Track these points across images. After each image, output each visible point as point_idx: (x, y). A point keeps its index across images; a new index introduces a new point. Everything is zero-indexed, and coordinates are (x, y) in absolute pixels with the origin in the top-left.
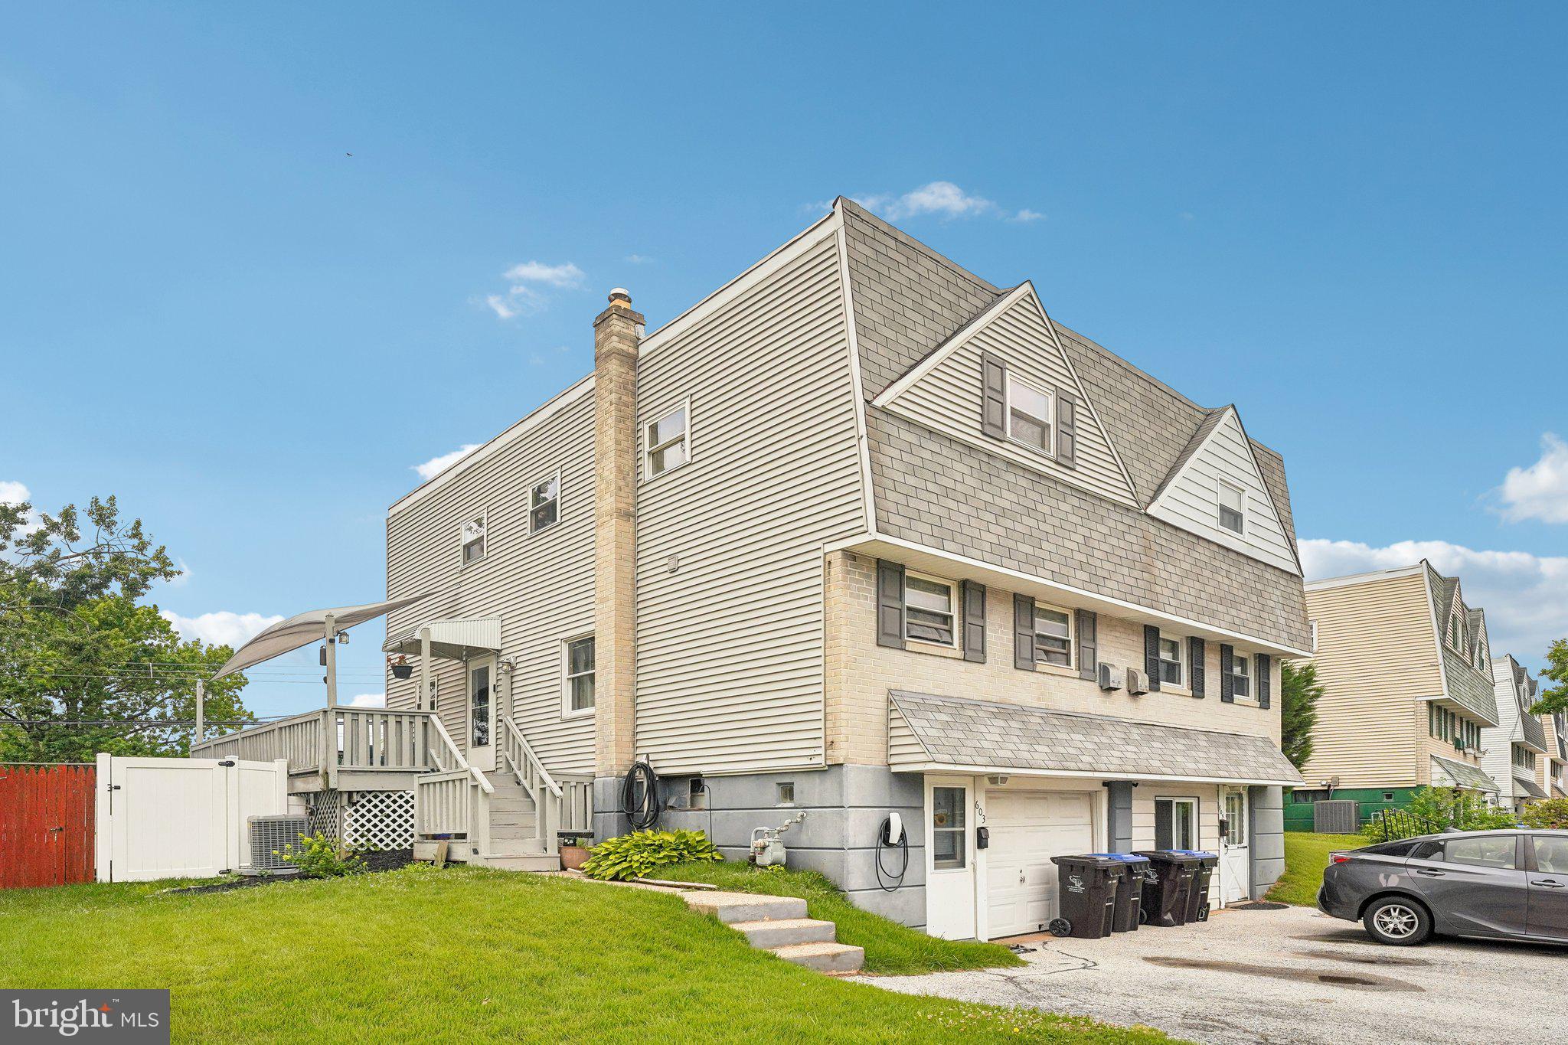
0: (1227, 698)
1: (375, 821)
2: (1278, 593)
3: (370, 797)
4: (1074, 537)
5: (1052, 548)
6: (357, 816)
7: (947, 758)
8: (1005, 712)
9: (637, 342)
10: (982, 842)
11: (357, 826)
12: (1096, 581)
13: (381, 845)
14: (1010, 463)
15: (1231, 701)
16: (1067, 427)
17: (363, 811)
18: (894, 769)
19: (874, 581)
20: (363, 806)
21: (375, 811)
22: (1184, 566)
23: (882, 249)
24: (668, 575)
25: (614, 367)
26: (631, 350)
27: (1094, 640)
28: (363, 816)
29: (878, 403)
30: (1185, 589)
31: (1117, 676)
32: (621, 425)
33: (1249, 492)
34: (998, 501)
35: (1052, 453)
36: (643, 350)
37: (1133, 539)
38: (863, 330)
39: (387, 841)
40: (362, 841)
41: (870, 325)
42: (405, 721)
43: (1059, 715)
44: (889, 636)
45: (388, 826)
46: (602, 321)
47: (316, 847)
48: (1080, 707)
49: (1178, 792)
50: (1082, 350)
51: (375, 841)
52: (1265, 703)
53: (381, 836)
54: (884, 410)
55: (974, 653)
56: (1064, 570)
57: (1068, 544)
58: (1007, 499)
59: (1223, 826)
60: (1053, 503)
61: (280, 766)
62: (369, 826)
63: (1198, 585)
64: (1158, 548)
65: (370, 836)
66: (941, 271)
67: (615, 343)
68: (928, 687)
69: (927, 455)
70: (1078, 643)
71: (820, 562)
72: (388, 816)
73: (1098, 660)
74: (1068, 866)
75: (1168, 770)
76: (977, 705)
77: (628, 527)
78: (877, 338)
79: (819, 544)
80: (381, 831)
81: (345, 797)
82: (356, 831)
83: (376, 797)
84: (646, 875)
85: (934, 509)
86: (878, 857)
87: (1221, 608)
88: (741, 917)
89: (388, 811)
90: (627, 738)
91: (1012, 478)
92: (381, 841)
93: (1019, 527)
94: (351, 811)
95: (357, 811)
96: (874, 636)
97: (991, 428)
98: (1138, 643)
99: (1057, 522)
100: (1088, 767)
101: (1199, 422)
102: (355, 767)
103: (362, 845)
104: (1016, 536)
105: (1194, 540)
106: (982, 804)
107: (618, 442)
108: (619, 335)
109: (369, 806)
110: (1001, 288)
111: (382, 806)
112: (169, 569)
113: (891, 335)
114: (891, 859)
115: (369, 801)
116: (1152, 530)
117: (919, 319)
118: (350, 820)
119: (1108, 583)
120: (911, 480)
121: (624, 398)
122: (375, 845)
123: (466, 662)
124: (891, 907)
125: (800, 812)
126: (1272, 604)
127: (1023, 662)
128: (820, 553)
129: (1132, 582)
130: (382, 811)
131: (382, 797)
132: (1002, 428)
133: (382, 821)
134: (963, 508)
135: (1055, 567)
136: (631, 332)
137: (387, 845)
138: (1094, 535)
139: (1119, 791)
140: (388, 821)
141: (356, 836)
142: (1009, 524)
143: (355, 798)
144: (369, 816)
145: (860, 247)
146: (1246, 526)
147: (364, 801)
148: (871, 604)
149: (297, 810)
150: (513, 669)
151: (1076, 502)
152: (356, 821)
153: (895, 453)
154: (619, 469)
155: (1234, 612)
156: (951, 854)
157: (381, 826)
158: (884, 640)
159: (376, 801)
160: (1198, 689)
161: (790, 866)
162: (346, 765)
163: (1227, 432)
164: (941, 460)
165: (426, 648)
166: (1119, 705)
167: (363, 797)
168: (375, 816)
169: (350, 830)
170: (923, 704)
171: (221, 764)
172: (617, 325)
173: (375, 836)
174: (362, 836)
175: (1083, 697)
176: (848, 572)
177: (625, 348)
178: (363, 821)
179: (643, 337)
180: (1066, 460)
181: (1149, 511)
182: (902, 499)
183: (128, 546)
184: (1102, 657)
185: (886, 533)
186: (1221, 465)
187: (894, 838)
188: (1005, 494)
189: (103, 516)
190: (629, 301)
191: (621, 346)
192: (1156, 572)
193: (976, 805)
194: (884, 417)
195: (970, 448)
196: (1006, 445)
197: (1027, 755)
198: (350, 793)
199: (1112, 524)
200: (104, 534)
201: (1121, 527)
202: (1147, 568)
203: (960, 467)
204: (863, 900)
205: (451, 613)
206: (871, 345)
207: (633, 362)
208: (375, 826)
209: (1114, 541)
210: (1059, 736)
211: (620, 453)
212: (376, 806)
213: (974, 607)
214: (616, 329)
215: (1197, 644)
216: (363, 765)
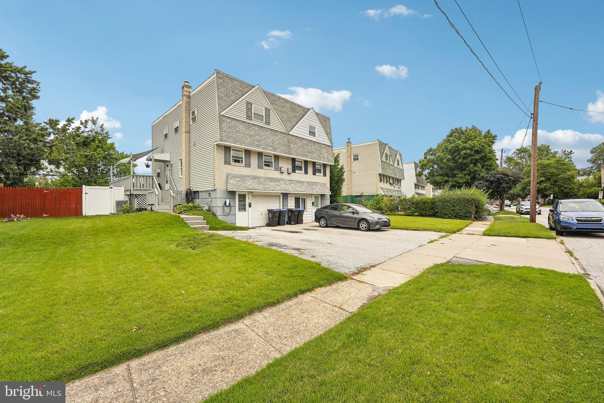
0: (314, 174)
1: (142, 201)
2: (325, 150)
3: (140, 196)
4: (269, 140)
5: (264, 143)
6: (138, 200)
7: (236, 188)
8: (255, 178)
9: (190, 93)
10: (250, 206)
11: (138, 202)
12: (274, 149)
13: (143, 207)
14: (253, 124)
15: (315, 175)
16: (268, 116)
17: (139, 199)
18: (228, 190)
19: (224, 150)
20: (139, 198)
21: (142, 199)
22: (299, 145)
23: (225, 80)
24: (194, 146)
25: (185, 98)
26: (189, 94)
27: (278, 162)
28: (139, 200)
29: (221, 114)
30: (299, 150)
31: (284, 169)
32: (186, 112)
33: (317, 127)
34: (250, 133)
35: (264, 122)
36: (191, 94)
37: (285, 140)
38: (219, 98)
39: (144, 206)
40: (139, 206)
41: (221, 97)
42: (148, 178)
43: (269, 178)
44: (227, 162)
45: (144, 203)
46: (183, 88)
47: (125, 207)
48: (275, 177)
49: (301, 195)
50: (275, 98)
51: (142, 206)
52: (325, 175)
53: (143, 205)
54: (222, 115)
55: (248, 165)
56: (266, 147)
57: (267, 141)
58: (252, 133)
59: (313, 203)
60: (264, 133)
61: (123, 188)
62: (140, 202)
63: (302, 149)
64: (292, 141)
65: (140, 205)
66: (239, 83)
67: (185, 93)
68: (237, 173)
69: (233, 124)
70: (274, 162)
71: (213, 147)
72: (144, 200)
73: (279, 166)
74: (270, 211)
75: (293, 191)
76: (248, 176)
77: (188, 135)
78: (222, 100)
79: (213, 143)
80: (143, 204)
81: (135, 196)
82: (137, 204)
83: (142, 196)
84: (184, 213)
85: (234, 136)
86: (224, 208)
87: (308, 154)
88: (188, 219)
89: (144, 199)
90: (188, 183)
91: (254, 128)
92: (143, 206)
93: (255, 138)
94: (136, 199)
95: (138, 199)
96: (224, 162)
97: (249, 117)
98: (290, 162)
99: (265, 137)
100: (271, 190)
101: (305, 112)
102: (137, 189)
103: (139, 207)
104: (254, 140)
105: (303, 139)
106: (250, 198)
107: (185, 116)
108: (186, 91)
109: (140, 198)
110: (254, 85)
111: (143, 198)
112: (109, 136)
113: (226, 99)
114: (227, 209)
115: (140, 197)
116: (290, 137)
117: (233, 94)
118: (136, 201)
119: (278, 150)
120: (229, 130)
121: (187, 105)
122: (142, 207)
123: (165, 163)
124: (228, 220)
125: (211, 199)
126: (323, 153)
127: (260, 167)
128: (213, 145)
129: (284, 149)
130: (143, 199)
131: (143, 196)
132: (251, 117)
133: (143, 201)
134: (241, 135)
135: (264, 147)
136: (188, 90)
137: (144, 207)
138: (275, 139)
139: (285, 196)
140: (144, 201)
141: (138, 205)
142: (253, 138)
143: (137, 196)
144: (140, 200)
145: (220, 80)
146: (316, 135)
147: (139, 197)
148: (223, 156)
149: (127, 199)
150: (172, 166)
151: (270, 132)
152: (138, 201)
153: (225, 124)
154: (186, 122)
155: (312, 155)
156: (243, 208)
157: (143, 203)
158: (225, 163)
159: (142, 197)
160: (306, 172)
161: (209, 210)
162: (135, 188)
163: (311, 114)
164: (236, 125)
165: (153, 160)
166: (285, 176)
167: (139, 196)
168: (142, 200)
169: (136, 204)
170: (235, 176)
171: (110, 188)
172: (185, 89)
173: (142, 205)
174: (139, 205)
175: (276, 174)
176: (217, 149)
177: (187, 94)
178: (139, 201)
179: (191, 91)
180: (268, 123)
181: (290, 133)
182: (226, 134)
183: (99, 130)
184: (280, 165)
185: (222, 141)
186: (310, 122)
187: (227, 204)
188: (252, 131)
189: (94, 122)
190: (189, 83)
191: (186, 94)
192: (291, 147)
193: (249, 198)
194: (223, 117)
195: (244, 122)
196: (252, 121)
197: (256, 187)
198: (136, 195)
199: (280, 137)
200: (93, 127)
201: (282, 137)
202: (289, 146)
203: (241, 127)
204: (220, 218)
205: (162, 152)
206: (221, 101)
207: (189, 97)
208: (142, 202)
209: (280, 140)
210: (267, 183)
211: (186, 118)
212: (142, 198)
213: (248, 156)
214: (185, 90)
215: (306, 162)
216: (138, 188)
